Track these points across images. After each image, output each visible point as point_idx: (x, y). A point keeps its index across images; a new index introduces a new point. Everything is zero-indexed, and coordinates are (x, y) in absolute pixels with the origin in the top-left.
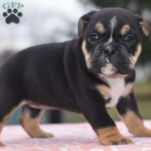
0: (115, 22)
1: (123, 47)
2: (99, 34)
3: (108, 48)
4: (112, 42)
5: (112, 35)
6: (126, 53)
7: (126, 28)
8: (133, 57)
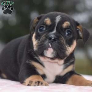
1: (63, 37)
2: (47, 26)
4: (55, 33)
5: (56, 27)
6: (65, 42)
8: (69, 47)
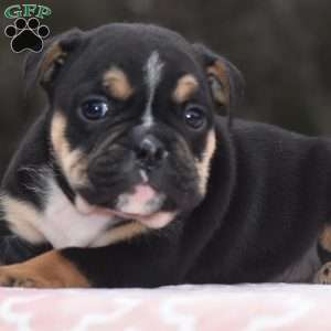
0: (159, 67)
3: (147, 141)
7: (189, 84)
